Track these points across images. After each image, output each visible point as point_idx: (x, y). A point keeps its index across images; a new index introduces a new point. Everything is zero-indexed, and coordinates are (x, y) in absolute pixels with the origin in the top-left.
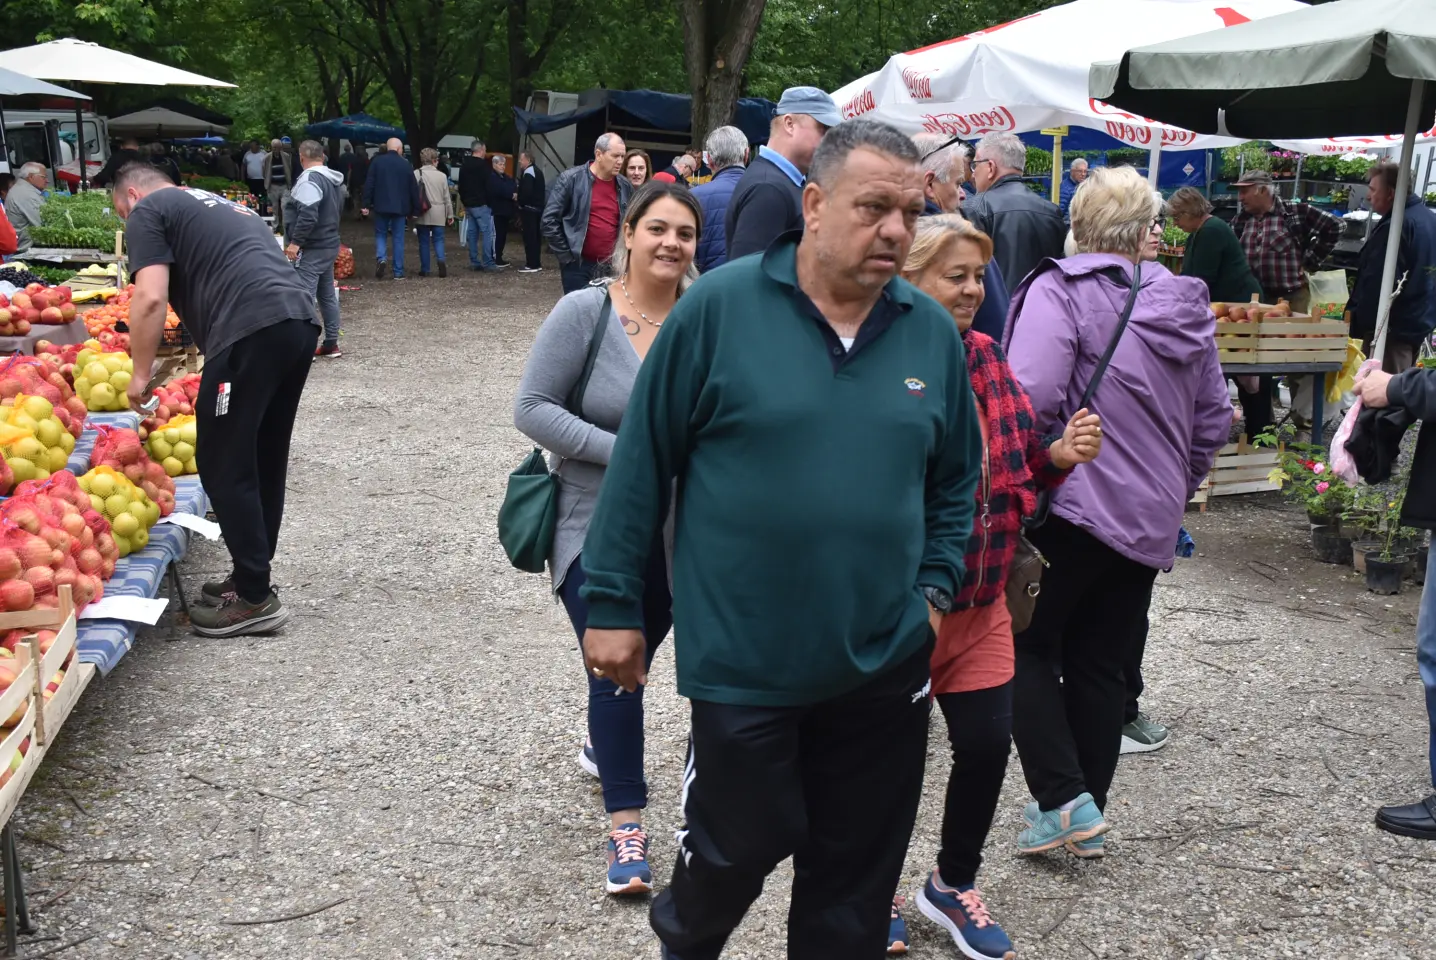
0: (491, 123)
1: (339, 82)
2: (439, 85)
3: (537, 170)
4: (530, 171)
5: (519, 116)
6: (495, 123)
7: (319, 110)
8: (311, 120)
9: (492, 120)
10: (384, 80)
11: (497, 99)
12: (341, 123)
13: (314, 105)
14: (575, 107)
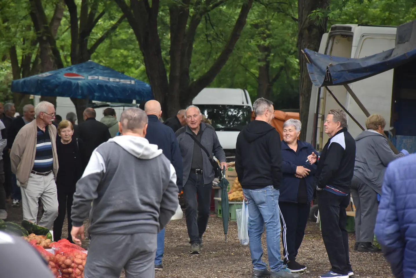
0: (260, 68)
1: (57, 19)
2: (195, 22)
3: (349, 139)
4: (340, 139)
5: (311, 61)
6: (265, 70)
7: (27, 59)
8: (16, 72)
9: (262, 64)
10: (119, 15)
11: (269, 36)
12: (62, 76)
13: (19, 51)
14: (393, 45)
